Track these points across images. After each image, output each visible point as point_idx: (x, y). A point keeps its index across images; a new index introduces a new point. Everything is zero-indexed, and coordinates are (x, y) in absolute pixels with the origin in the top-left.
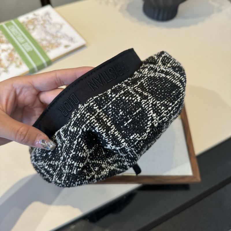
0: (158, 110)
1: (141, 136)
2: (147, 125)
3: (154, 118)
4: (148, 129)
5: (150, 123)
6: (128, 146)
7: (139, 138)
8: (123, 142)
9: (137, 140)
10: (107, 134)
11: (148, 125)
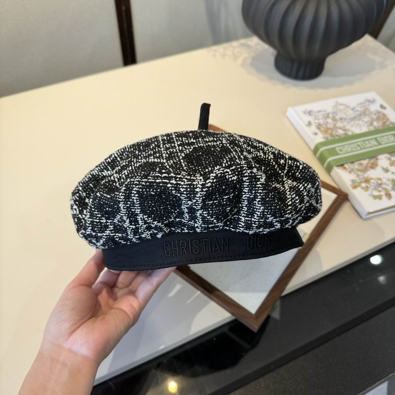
0: (190, 191)
1: (224, 173)
2: (213, 183)
3: (200, 186)
4: (213, 178)
5: (208, 183)
6: (244, 168)
7: (227, 172)
8: (246, 176)
9: (231, 171)
10: (256, 197)
11: (211, 183)
